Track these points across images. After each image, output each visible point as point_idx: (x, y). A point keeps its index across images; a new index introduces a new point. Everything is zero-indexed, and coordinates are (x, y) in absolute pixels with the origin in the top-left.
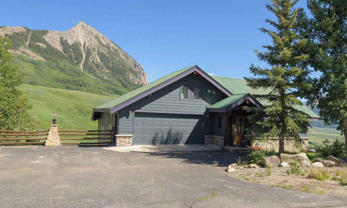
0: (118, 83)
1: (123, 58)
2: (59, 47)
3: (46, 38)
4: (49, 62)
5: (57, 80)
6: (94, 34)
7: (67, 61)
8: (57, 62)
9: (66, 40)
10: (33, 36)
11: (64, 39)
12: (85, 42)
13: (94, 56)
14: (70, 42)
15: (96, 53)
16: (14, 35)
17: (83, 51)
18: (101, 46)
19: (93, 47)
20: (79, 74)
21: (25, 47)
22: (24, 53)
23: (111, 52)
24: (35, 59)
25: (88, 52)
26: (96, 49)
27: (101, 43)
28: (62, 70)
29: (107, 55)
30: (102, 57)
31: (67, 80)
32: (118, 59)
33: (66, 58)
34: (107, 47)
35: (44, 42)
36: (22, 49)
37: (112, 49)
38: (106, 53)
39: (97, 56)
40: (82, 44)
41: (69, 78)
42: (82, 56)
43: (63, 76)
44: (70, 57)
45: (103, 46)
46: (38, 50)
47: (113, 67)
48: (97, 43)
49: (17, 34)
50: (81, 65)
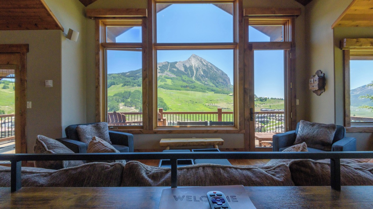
0: (213, 85)
1: (216, 70)
2: (183, 69)
3: (177, 65)
4: (178, 77)
5: (182, 86)
6: (200, 60)
7: (186, 76)
8: (181, 77)
9: (186, 65)
10: (171, 65)
11: (185, 65)
12: (195, 65)
13: (200, 71)
14: (188, 66)
15: (201, 70)
16: (162, 66)
17: (194, 69)
18: (203, 66)
19: (199, 66)
20: (192, 82)
21: (167, 72)
22: (167, 74)
23: (209, 68)
24: (171, 77)
25: (197, 70)
26: (201, 68)
27: (203, 64)
28: (184, 81)
29: (207, 70)
30: (204, 71)
31: (186, 86)
32: (213, 71)
33: (186, 74)
34: (207, 66)
35: (175, 68)
36: (166, 72)
37: (209, 67)
38: (206, 69)
39: (201, 71)
40: (194, 66)
41: (187, 85)
42: (194, 72)
43: (185, 84)
44: (188, 74)
45: (204, 65)
46: (173, 72)
47: (210, 76)
48: (201, 65)
49: (164, 65)
50: (193, 77)
